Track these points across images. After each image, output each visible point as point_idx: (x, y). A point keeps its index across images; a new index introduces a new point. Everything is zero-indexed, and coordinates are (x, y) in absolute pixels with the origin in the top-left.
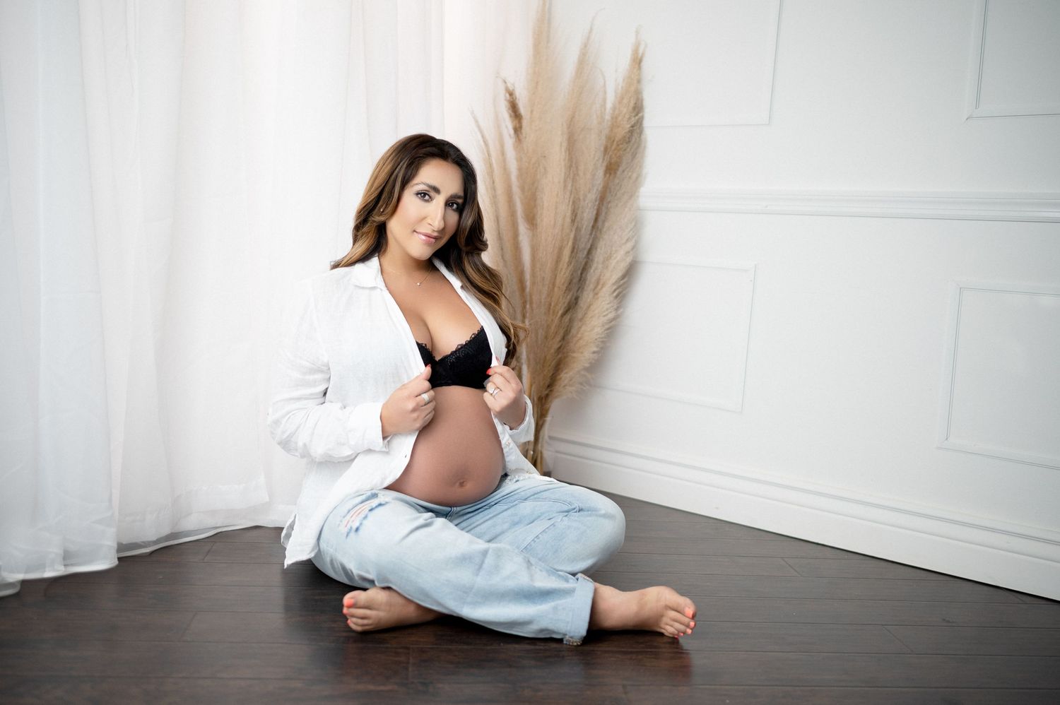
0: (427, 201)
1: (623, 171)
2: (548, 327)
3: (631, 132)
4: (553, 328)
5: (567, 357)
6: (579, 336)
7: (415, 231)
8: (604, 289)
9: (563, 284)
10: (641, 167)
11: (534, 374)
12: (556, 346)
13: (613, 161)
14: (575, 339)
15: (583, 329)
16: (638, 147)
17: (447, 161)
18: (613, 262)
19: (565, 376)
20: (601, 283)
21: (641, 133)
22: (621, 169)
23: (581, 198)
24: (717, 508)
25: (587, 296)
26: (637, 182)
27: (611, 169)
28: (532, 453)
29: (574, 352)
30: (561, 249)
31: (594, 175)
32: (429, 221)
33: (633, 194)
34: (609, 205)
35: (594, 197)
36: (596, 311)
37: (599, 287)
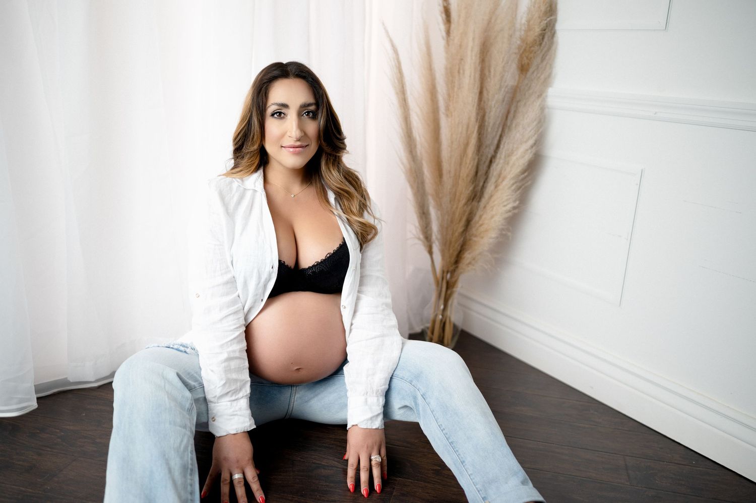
0: (283, 118)
1: (533, 73)
2: (454, 213)
3: (542, 36)
4: (457, 214)
5: (470, 240)
6: (481, 222)
7: (281, 147)
8: (504, 183)
9: (468, 176)
10: (551, 67)
11: (443, 252)
12: (460, 230)
13: (523, 63)
14: (478, 225)
15: (484, 216)
16: (549, 49)
17: (288, 78)
18: (514, 158)
19: (467, 256)
20: (502, 176)
21: (553, 34)
22: (531, 70)
23: (490, 98)
25: (490, 187)
26: (547, 82)
27: (523, 69)
28: (440, 317)
29: (476, 236)
30: (467, 145)
31: (502, 77)
32: (288, 134)
33: (541, 95)
34: (519, 104)
35: (501, 97)
36: (496, 203)
37: (500, 180)
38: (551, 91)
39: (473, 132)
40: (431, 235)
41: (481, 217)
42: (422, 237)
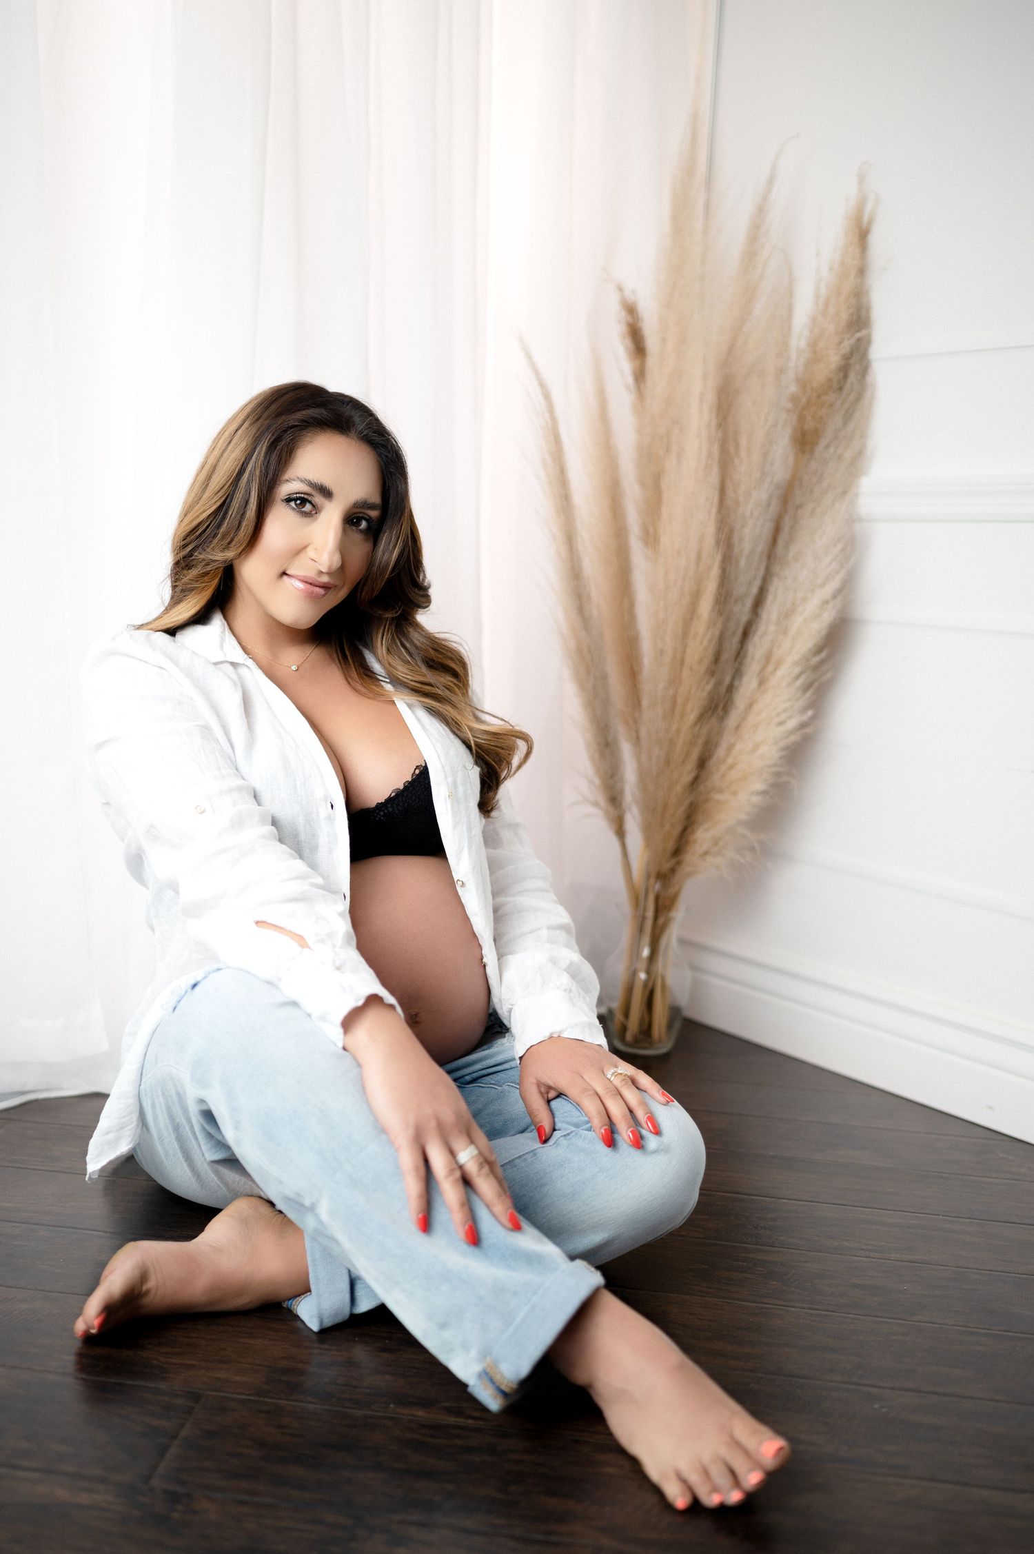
0: (307, 515)
1: (827, 447)
2: (672, 743)
3: (844, 370)
4: (679, 748)
5: (707, 801)
6: (730, 761)
7: (284, 573)
8: (779, 673)
9: (701, 661)
10: (863, 436)
11: (648, 830)
12: (687, 778)
13: (806, 427)
14: (723, 768)
15: (738, 747)
16: (860, 396)
17: (348, 436)
18: (797, 622)
19: (703, 836)
20: (774, 659)
21: (865, 370)
22: (823, 443)
23: (741, 499)
24: (990, 1108)
25: (748, 685)
26: (856, 465)
27: (805, 441)
28: (643, 976)
29: (721, 791)
30: (696, 595)
31: (765, 455)
32: (310, 552)
33: (846, 489)
34: (800, 511)
35: (764, 496)
36: (763, 716)
37: (770, 669)
38: (867, 484)
39: (710, 568)
40: (622, 792)
41: (730, 748)
42: (601, 799)
